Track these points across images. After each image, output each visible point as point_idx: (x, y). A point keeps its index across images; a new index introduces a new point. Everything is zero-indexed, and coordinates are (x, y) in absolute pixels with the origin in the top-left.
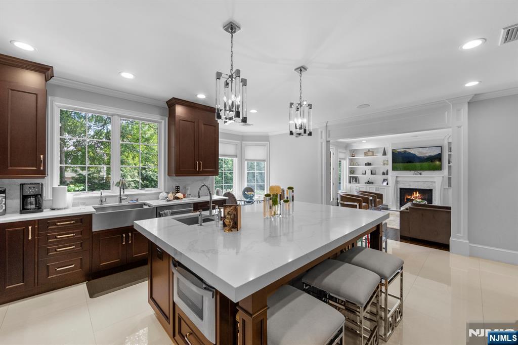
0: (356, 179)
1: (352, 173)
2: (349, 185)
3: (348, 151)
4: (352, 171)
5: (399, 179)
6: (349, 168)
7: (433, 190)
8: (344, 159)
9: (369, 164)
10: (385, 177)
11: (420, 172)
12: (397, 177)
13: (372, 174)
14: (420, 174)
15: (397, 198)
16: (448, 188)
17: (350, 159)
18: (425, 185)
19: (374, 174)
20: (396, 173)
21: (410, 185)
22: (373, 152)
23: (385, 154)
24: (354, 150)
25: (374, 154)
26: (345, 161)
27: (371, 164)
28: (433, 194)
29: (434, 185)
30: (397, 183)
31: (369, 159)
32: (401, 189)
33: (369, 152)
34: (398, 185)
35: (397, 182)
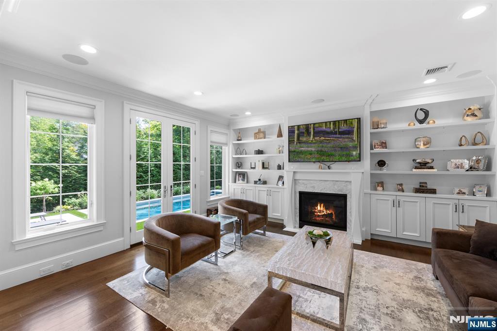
0: (243, 176)
1: (239, 167)
2: (233, 186)
3: (232, 132)
4: (239, 164)
5: (298, 177)
6: (233, 158)
7: (348, 195)
8: (226, 144)
9: (260, 152)
10: (280, 172)
11: (328, 164)
12: (294, 172)
13: (263, 167)
14: (329, 168)
15: (296, 209)
16: (369, 191)
17: (234, 144)
18: (336, 187)
19: (267, 168)
20: (295, 166)
21: (314, 187)
22: (264, 133)
23: (280, 135)
24: (240, 129)
25: (266, 136)
26: (227, 148)
27: (262, 151)
28: (348, 203)
29: (349, 187)
30: (295, 184)
31: (260, 143)
32: (301, 193)
33: (261, 133)
34: (297, 186)
35: (295, 181)
